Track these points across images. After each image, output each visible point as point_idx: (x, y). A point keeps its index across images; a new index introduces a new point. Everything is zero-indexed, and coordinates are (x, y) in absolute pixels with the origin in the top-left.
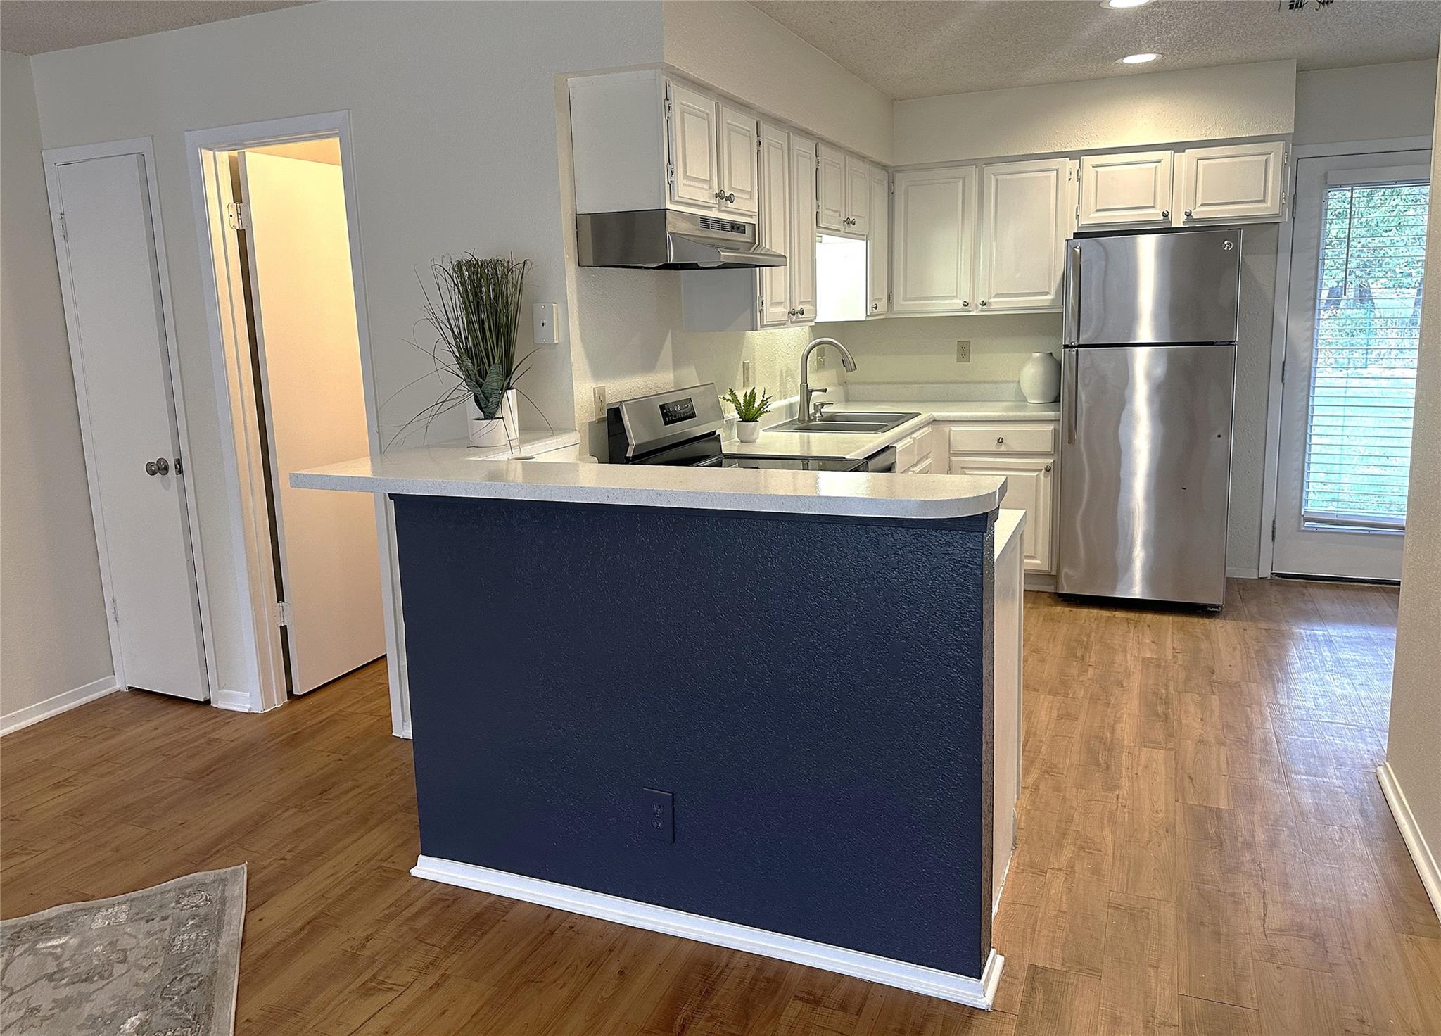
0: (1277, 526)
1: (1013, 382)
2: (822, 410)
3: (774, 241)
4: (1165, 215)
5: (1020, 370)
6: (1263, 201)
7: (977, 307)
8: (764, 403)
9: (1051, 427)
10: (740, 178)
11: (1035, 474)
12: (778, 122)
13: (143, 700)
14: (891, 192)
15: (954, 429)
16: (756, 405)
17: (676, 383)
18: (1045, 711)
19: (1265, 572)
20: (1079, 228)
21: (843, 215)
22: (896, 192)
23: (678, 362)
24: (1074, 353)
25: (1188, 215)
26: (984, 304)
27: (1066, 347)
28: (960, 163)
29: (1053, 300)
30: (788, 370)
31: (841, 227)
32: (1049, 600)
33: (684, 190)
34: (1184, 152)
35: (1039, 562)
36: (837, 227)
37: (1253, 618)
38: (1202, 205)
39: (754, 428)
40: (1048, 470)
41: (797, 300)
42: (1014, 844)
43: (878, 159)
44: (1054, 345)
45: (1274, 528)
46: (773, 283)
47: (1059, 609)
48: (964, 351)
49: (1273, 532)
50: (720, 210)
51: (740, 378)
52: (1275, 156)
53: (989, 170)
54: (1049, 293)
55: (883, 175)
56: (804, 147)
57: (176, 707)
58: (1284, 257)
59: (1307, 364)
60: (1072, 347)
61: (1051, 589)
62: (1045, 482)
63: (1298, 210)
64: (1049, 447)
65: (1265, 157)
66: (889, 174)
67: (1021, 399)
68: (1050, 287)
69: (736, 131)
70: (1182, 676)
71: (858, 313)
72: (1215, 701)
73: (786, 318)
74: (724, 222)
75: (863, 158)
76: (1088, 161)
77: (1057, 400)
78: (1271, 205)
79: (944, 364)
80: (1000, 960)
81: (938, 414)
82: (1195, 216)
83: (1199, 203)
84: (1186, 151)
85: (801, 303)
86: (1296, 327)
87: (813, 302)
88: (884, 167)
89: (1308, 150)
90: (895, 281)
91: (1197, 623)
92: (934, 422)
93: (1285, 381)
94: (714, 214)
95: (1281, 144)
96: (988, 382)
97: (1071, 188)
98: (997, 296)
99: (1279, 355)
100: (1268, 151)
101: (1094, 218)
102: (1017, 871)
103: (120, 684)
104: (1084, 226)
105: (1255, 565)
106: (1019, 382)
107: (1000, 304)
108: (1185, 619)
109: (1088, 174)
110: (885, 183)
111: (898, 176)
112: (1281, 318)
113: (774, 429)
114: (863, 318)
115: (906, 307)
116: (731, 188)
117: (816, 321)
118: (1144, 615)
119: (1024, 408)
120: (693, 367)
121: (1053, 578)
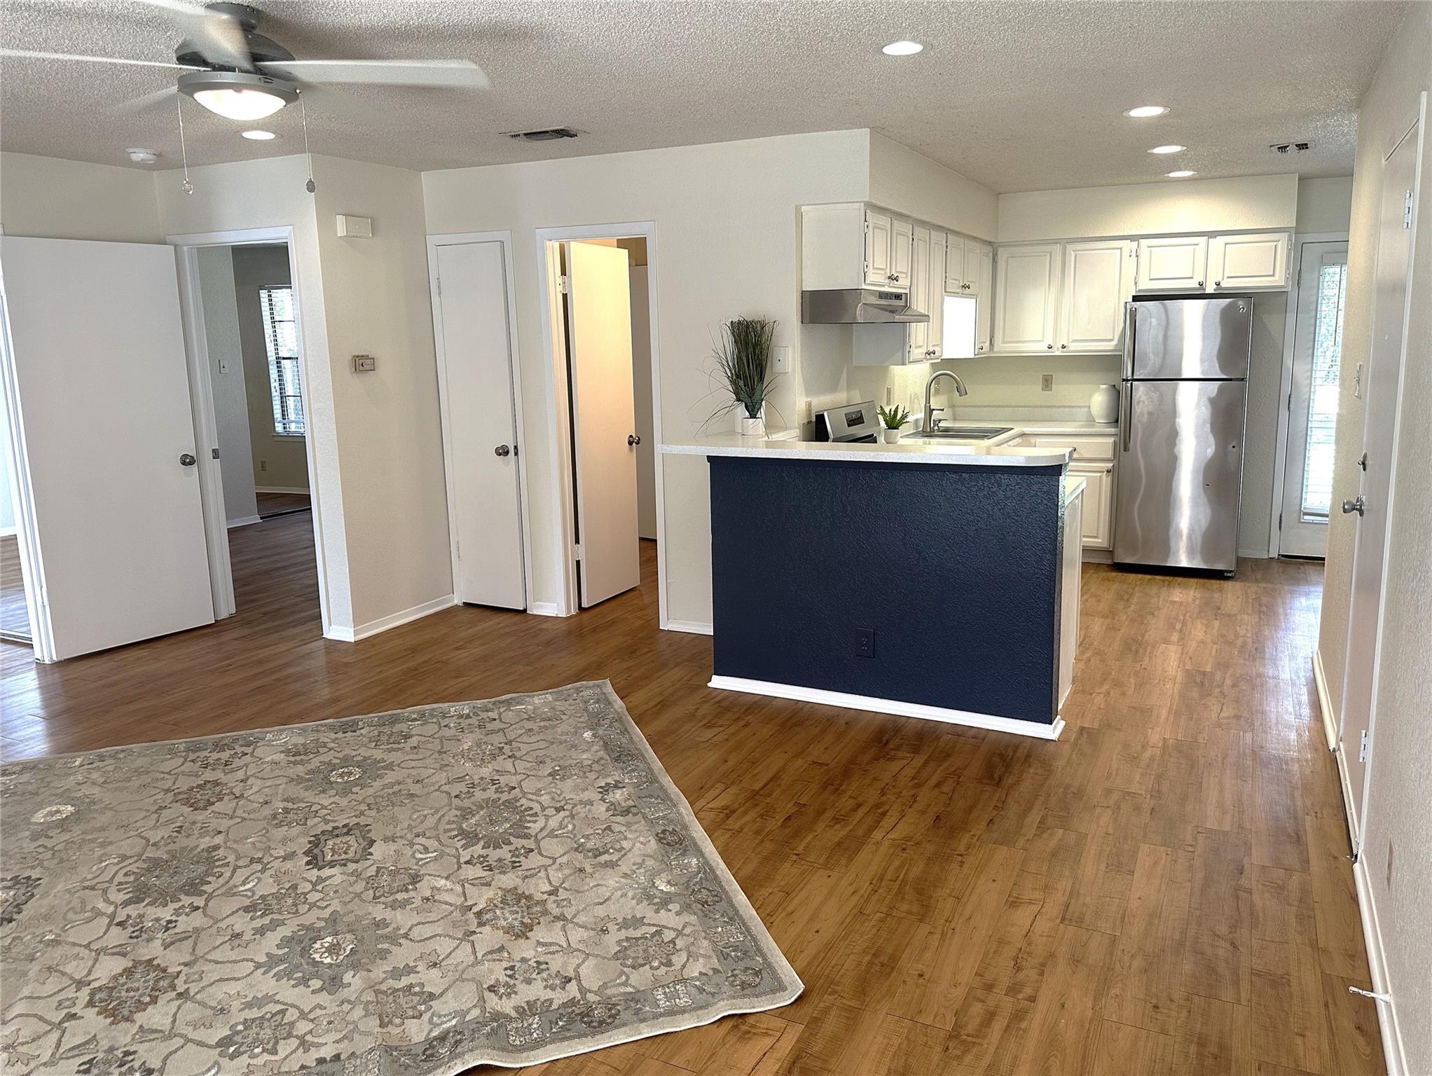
0: (1283, 518)
1: (1085, 407)
2: (940, 425)
3: (919, 305)
4: (1201, 284)
5: (1090, 397)
6: (1273, 275)
7: (1058, 349)
8: (904, 416)
9: (1111, 440)
10: (901, 266)
11: (1099, 474)
12: (923, 223)
13: (474, 611)
14: (995, 261)
15: (1039, 440)
16: (898, 418)
17: (848, 401)
18: (1098, 626)
19: (1274, 554)
20: (1136, 292)
21: (961, 281)
22: (999, 263)
23: (849, 387)
24: (1129, 385)
25: (1218, 284)
26: (1064, 347)
27: (1124, 380)
28: (1046, 242)
29: (1116, 345)
30: (916, 394)
31: (960, 290)
32: (1107, 569)
33: (872, 277)
34: (1216, 237)
35: (1101, 541)
36: (958, 291)
37: (1257, 581)
38: (1228, 277)
39: (897, 435)
40: (1108, 471)
41: (930, 345)
42: (1073, 681)
43: (986, 238)
44: (1115, 379)
45: (1281, 520)
46: (918, 332)
47: (1114, 574)
48: (1047, 383)
49: (1280, 523)
50: (889, 286)
51: (885, 400)
52: (1282, 242)
53: (1069, 247)
54: (1114, 340)
55: (988, 249)
56: (938, 237)
57: (500, 615)
58: (1291, 317)
59: (1307, 396)
60: (1128, 380)
61: (1109, 562)
62: (1106, 480)
63: (1302, 282)
64: (1110, 455)
65: (1274, 244)
66: (993, 248)
67: (1091, 420)
68: (1114, 337)
69: (900, 234)
70: (1196, 611)
71: (968, 353)
72: (1217, 623)
73: (923, 356)
74: (891, 294)
75: (975, 239)
76: (1144, 242)
77: (1117, 421)
78: (1278, 280)
79: (1031, 392)
80: (1063, 723)
81: (1027, 430)
82: (1223, 285)
83: (1226, 276)
85: (933, 346)
86: (1300, 369)
87: (941, 345)
88: (990, 243)
89: (1309, 238)
90: (996, 331)
91: (1215, 584)
92: (1023, 435)
93: (1291, 409)
94: (886, 289)
95: (1286, 235)
96: (1065, 407)
97: (1130, 263)
98: (1074, 341)
99: (1286, 388)
100: (1277, 239)
101: (1146, 285)
102: (1074, 693)
103: (457, 600)
104: (1140, 291)
105: (1266, 548)
106: (1089, 407)
107: (1075, 348)
108: (1206, 581)
109: (1144, 252)
110: (991, 254)
111: (1001, 251)
112: (1288, 362)
113: (907, 436)
114: (972, 356)
115: (1004, 348)
116: (897, 272)
117: (943, 357)
118: (1177, 578)
119: (1093, 426)
120: (858, 391)
121: (1110, 552)
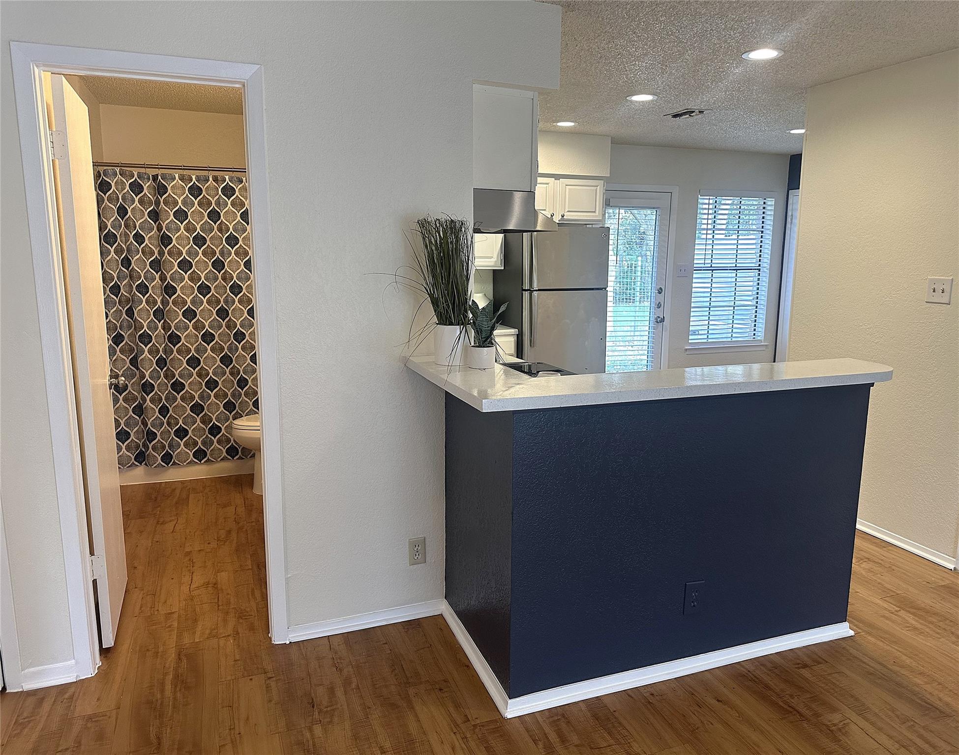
4: (552, 215)
6: (595, 212)
9: (513, 339)
25: (562, 216)
29: (495, 261)
34: (559, 180)
38: (568, 211)
52: (600, 187)
54: (492, 257)
65: (596, 188)
68: (493, 254)
78: (597, 214)
82: (565, 217)
83: (566, 211)
84: (561, 179)
95: (602, 182)
100: (597, 185)
